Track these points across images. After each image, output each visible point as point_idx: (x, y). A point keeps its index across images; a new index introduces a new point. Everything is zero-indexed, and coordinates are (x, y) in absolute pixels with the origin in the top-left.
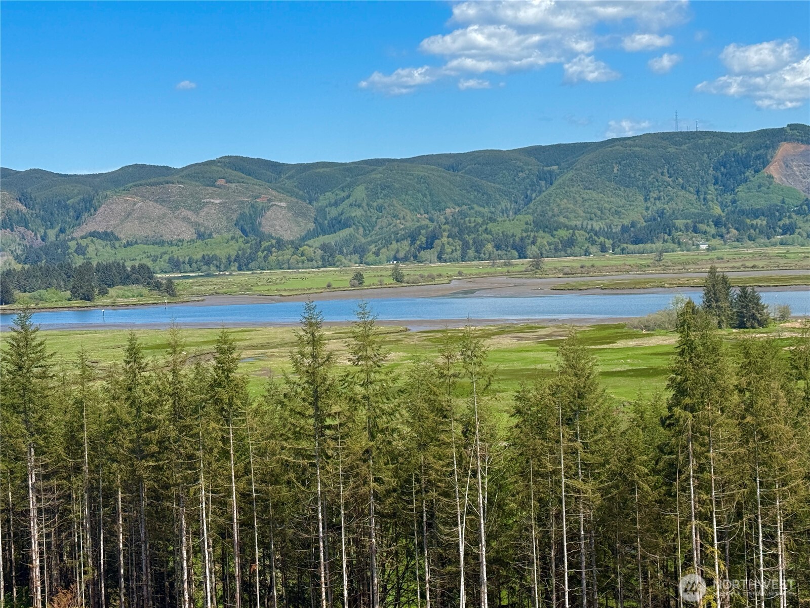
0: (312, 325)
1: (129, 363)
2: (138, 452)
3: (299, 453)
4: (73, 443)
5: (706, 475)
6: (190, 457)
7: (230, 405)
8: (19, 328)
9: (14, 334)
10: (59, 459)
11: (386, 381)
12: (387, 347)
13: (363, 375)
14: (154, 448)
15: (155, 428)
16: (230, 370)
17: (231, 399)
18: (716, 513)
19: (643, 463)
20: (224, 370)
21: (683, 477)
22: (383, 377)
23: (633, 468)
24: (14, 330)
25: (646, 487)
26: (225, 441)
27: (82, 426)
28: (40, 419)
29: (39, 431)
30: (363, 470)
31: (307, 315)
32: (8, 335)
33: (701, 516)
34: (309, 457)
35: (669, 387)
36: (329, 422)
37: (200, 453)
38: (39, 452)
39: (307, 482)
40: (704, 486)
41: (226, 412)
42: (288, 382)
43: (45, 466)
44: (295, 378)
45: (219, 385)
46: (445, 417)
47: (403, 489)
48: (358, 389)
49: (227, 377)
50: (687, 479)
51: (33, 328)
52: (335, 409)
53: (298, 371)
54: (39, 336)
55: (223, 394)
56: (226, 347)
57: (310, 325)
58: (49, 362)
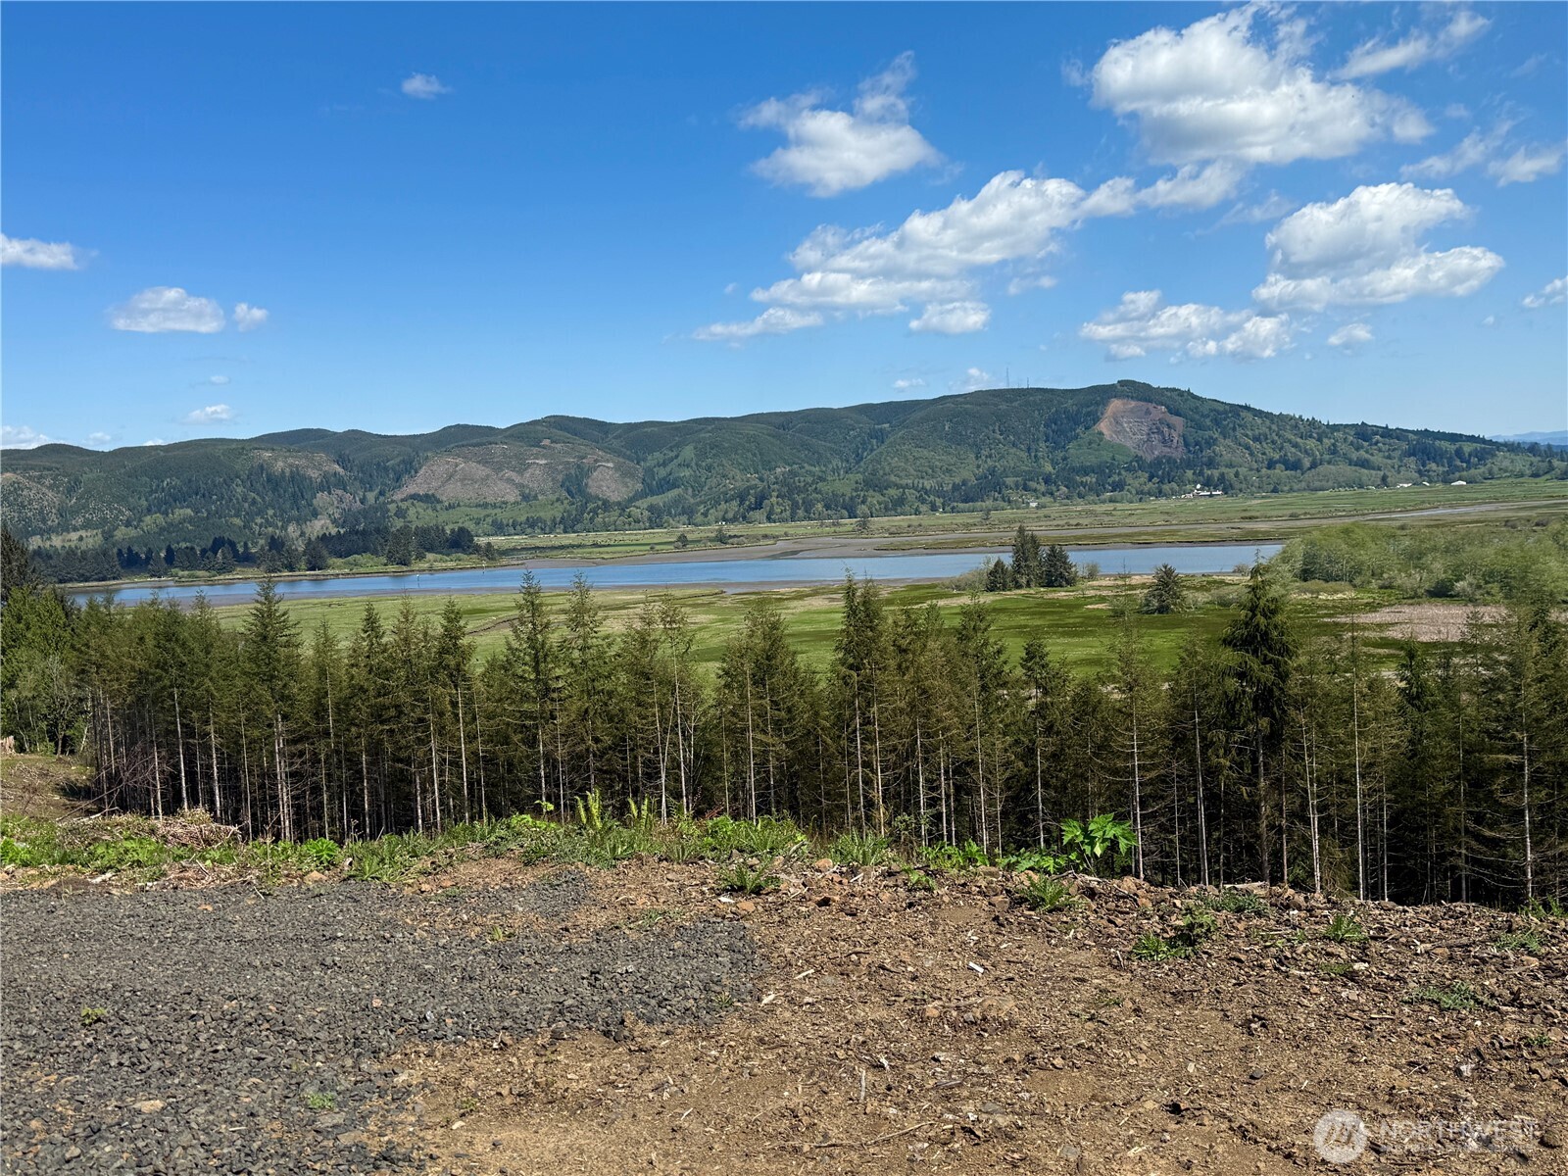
0: (531, 593)
1: (366, 632)
2: (378, 716)
3: (525, 715)
4: (319, 713)
5: (869, 728)
6: (421, 720)
7: (459, 671)
8: (263, 599)
9: (259, 606)
10: (306, 724)
11: (602, 645)
12: (607, 613)
13: (580, 641)
14: (393, 712)
15: (389, 693)
16: (457, 638)
17: (458, 665)
18: (881, 761)
19: (826, 719)
20: (451, 638)
21: (850, 730)
22: (601, 642)
23: (817, 724)
24: (257, 601)
25: (829, 741)
26: (454, 704)
27: (326, 693)
28: (285, 686)
29: (283, 698)
30: (580, 730)
31: (526, 585)
32: (252, 606)
33: (867, 765)
34: (535, 719)
35: (837, 648)
36: (554, 685)
37: (430, 716)
38: (285, 717)
39: (532, 742)
40: (868, 738)
41: (457, 675)
42: (510, 648)
43: (293, 733)
44: (515, 644)
45: (448, 652)
46: (649, 679)
47: (619, 745)
48: (576, 654)
49: (455, 644)
50: (855, 731)
51: (276, 598)
52: (558, 672)
53: (518, 637)
54: (282, 607)
55: (450, 660)
56: (453, 616)
57: (529, 594)
58: (293, 631)
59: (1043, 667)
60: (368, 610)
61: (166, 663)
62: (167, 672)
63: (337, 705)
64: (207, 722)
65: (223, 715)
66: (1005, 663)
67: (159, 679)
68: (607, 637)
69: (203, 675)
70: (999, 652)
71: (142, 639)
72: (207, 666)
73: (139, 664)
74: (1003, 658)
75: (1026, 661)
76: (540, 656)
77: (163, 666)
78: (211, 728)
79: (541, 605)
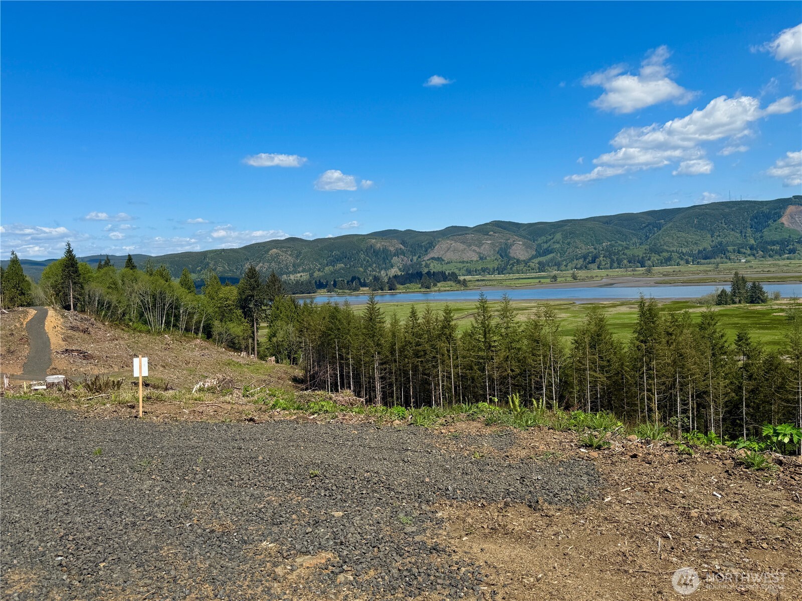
0: (483, 302)
1: (411, 317)
2: (417, 355)
3: (479, 357)
4: (392, 352)
5: (651, 372)
6: (434, 357)
7: (450, 336)
8: (370, 303)
9: (369, 305)
10: (387, 357)
11: (515, 327)
12: (517, 312)
13: (505, 324)
14: (422, 353)
15: (421, 345)
16: (450, 321)
17: (450, 333)
18: (657, 389)
19: (627, 366)
20: (447, 321)
21: (641, 372)
22: (515, 325)
23: (623, 369)
24: (368, 303)
25: (628, 377)
26: (448, 351)
27: (395, 343)
28: (379, 339)
29: (378, 345)
30: (505, 365)
31: (480, 298)
32: (366, 305)
33: (649, 390)
34: (484, 359)
35: (634, 332)
36: (493, 344)
37: (438, 356)
38: (379, 353)
39: (483, 370)
40: (650, 377)
41: (450, 338)
42: (473, 327)
43: (382, 360)
44: (476, 325)
45: (446, 328)
46: (538, 343)
47: (522, 374)
48: (503, 330)
49: (449, 324)
50: (643, 373)
51: (376, 302)
52: (495, 338)
53: (477, 322)
54: (378, 306)
55: (447, 331)
56: (448, 312)
57: (482, 302)
58: (382, 316)
59: (747, 344)
60: (412, 308)
61: (332, 328)
62: (333, 332)
63: (399, 349)
64: (348, 354)
65: (355, 351)
66: (726, 342)
67: (330, 335)
68: (518, 323)
69: (347, 334)
70: (722, 336)
71: (324, 318)
72: (348, 330)
73: (323, 328)
74: (724, 339)
75: (738, 341)
76: (486, 331)
77: (331, 329)
78: (350, 356)
79: (487, 307)
